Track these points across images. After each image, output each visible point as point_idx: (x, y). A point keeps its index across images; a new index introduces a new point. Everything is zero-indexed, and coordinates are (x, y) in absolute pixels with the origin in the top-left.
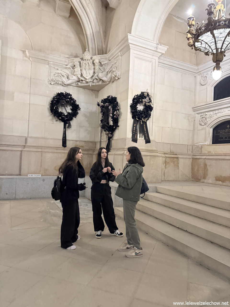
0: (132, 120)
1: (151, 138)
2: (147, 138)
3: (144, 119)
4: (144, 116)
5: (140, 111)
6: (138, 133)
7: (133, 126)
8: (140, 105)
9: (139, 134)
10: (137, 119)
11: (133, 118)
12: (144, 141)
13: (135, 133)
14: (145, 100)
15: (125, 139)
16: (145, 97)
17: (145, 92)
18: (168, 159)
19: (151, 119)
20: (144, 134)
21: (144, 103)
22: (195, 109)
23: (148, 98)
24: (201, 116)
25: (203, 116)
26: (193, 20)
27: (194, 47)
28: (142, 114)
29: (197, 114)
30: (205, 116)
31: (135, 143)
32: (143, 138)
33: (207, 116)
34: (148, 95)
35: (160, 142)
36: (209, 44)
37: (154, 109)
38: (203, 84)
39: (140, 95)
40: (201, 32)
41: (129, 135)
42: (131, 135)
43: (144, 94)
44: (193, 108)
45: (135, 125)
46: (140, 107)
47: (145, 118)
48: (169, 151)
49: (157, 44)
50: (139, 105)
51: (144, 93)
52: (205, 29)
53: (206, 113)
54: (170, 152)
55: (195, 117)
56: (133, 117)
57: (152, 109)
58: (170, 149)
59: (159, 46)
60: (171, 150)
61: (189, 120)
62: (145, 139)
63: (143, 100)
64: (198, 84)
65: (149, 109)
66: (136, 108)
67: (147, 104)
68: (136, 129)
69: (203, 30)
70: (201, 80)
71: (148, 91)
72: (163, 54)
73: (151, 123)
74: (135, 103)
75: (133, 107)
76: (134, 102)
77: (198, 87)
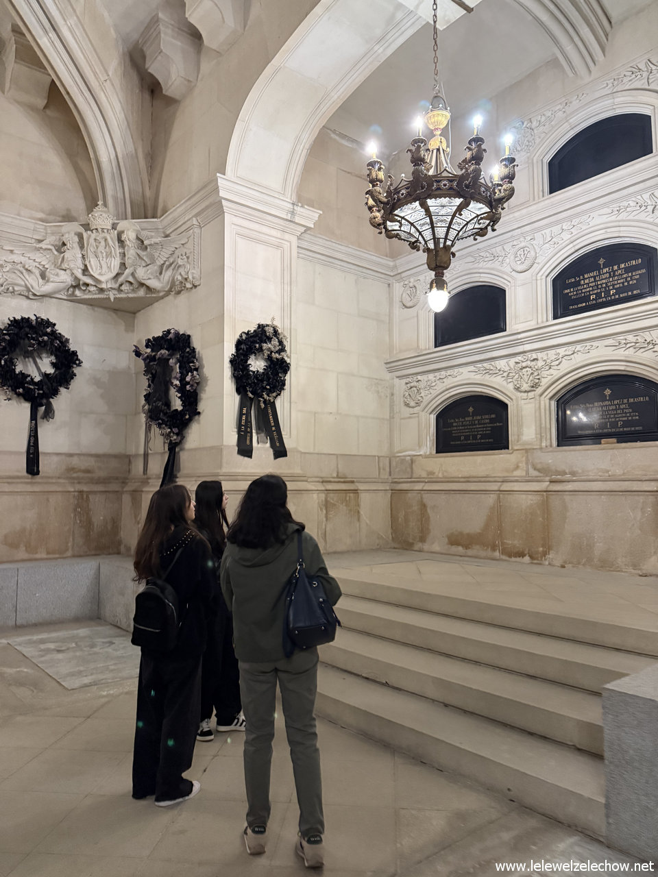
0: (237, 398)
1: (288, 443)
2: (278, 444)
3: (268, 395)
4: (268, 387)
5: (256, 374)
6: (254, 431)
7: (241, 414)
8: (256, 359)
9: (257, 433)
10: (250, 395)
11: (238, 391)
12: (271, 452)
13: (246, 432)
14: (270, 346)
15: (218, 450)
16: (270, 339)
17: (267, 325)
18: (332, 495)
19: (285, 394)
20: (269, 433)
21: (266, 353)
22: (391, 366)
23: (275, 342)
24: (407, 383)
25: (412, 384)
26: (380, 169)
27: (384, 230)
28: (262, 381)
29: (397, 377)
30: (415, 384)
31: (246, 458)
32: (268, 445)
33: (422, 385)
34: (276, 333)
35: (312, 451)
36: (419, 228)
37: (292, 367)
38: (408, 305)
39: (255, 331)
40: (399, 199)
41: (231, 438)
42: (237, 436)
43: (265, 332)
44: (386, 363)
45: (244, 411)
46: (257, 365)
47: (269, 392)
48: (335, 475)
49: (293, 204)
50: (253, 357)
51: (267, 328)
52: (409, 194)
53: (419, 377)
54: (338, 477)
55: (392, 387)
56: (240, 390)
57: (289, 368)
58: (337, 468)
59: (298, 209)
60: (340, 470)
61: (378, 392)
62: (273, 446)
63: (265, 346)
64: (397, 305)
65: (279, 368)
66: (246, 367)
67: (275, 356)
68: (248, 422)
69: (402, 194)
70: (404, 295)
71: (275, 323)
72: (308, 229)
73: (287, 405)
74: (242, 354)
75: (239, 363)
76: (241, 351)
77: (398, 311)
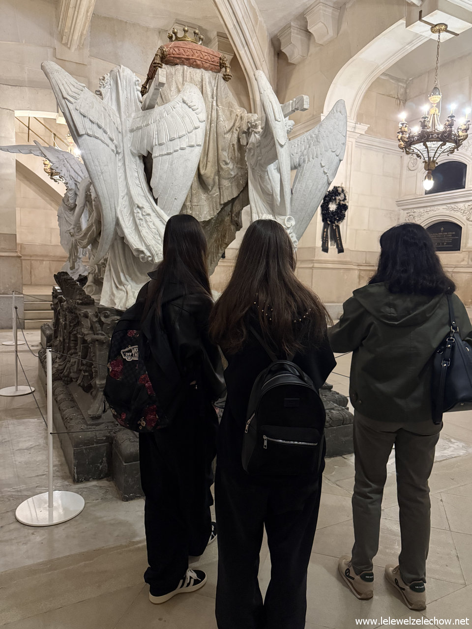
0: (322, 224)
1: (345, 246)
2: (340, 246)
3: (337, 222)
4: (337, 218)
5: (333, 212)
6: (329, 240)
7: (324, 232)
8: (332, 204)
9: (331, 241)
10: (329, 223)
11: (323, 220)
12: (337, 250)
13: (326, 240)
14: (340, 197)
15: (314, 248)
16: (340, 194)
17: (339, 187)
18: (362, 272)
19: (345, 221)
20: (336, 241)
21: (338, 201)
22: (399, 203)
23: (342, 195)
24: (408, 213)
25: (410, 214)
26: (406, 127)
27: (405, 151)
28: (335, 215)
29: (402, 209)
30: (412, 214)
31: (326, 253)
32: (335, 247)
33: (416, 215)
34: (343, 191)
35: (354, 249)
36: (422, 152)
37: (349, 208)
38: (412, 169)
39: (332, 190)
40: (413, 141)
41: (319, 243)
42: (322, 242)
43: (337, 190)
44: (396, 202)
45: (325, 230)
46: (333, 207)
48: (364, 262)
49: (355, 123)
53: (415, 210)
54: (366, 263)
55: (399, 215)
57: (347, 208)
58: (366, 258)
59: (358, 126)
61: (391, 218)
62: (337, 247)
63: (338, 198)
64: (405, 169)
65: (343, 208)
66: (328, 209)
67: (342, 202)
68: (327, 235)
69: (415, 139)
70: (410, 163)
71: (343, 186)
72: (361, 134)
73: (345, 227)
74: (326, 202)
75: (325, 207)
77: (405, 172)
